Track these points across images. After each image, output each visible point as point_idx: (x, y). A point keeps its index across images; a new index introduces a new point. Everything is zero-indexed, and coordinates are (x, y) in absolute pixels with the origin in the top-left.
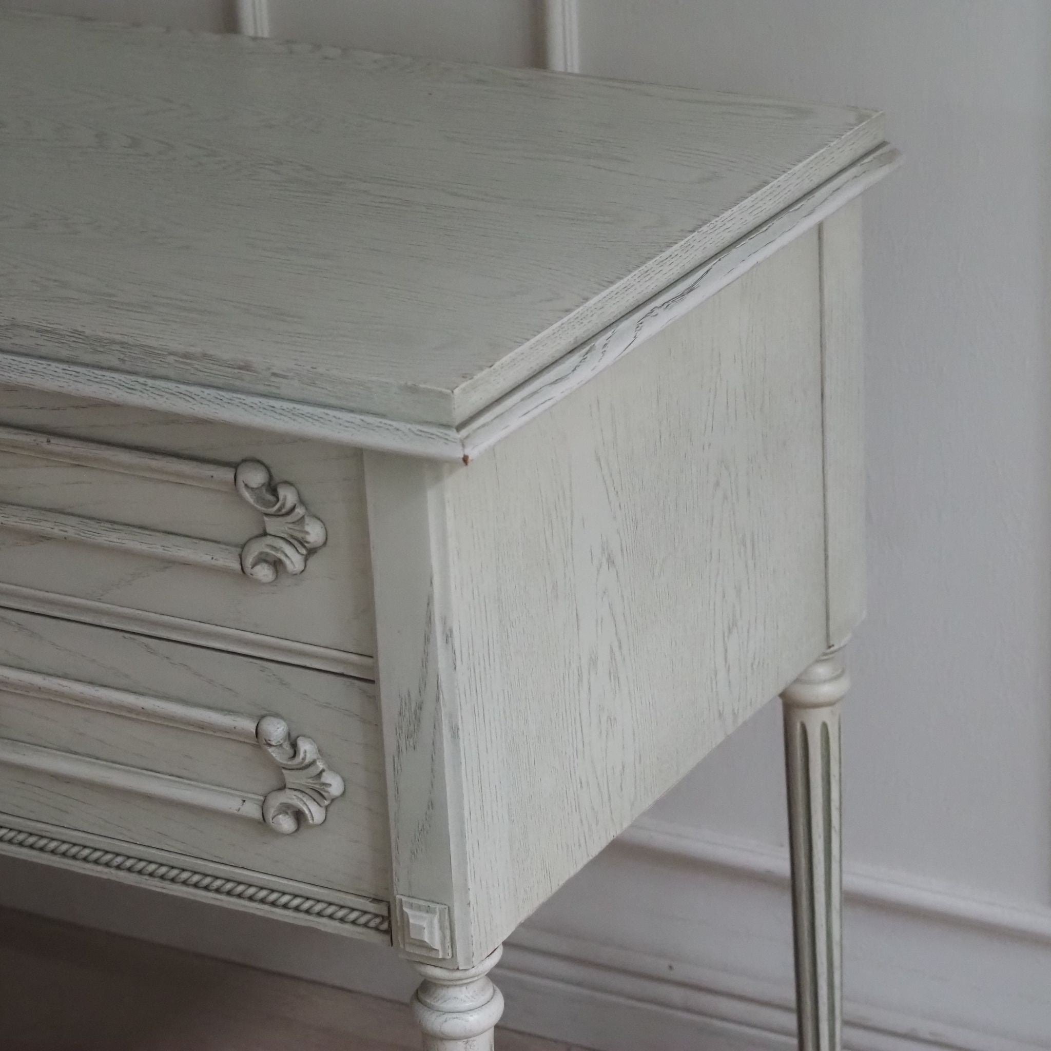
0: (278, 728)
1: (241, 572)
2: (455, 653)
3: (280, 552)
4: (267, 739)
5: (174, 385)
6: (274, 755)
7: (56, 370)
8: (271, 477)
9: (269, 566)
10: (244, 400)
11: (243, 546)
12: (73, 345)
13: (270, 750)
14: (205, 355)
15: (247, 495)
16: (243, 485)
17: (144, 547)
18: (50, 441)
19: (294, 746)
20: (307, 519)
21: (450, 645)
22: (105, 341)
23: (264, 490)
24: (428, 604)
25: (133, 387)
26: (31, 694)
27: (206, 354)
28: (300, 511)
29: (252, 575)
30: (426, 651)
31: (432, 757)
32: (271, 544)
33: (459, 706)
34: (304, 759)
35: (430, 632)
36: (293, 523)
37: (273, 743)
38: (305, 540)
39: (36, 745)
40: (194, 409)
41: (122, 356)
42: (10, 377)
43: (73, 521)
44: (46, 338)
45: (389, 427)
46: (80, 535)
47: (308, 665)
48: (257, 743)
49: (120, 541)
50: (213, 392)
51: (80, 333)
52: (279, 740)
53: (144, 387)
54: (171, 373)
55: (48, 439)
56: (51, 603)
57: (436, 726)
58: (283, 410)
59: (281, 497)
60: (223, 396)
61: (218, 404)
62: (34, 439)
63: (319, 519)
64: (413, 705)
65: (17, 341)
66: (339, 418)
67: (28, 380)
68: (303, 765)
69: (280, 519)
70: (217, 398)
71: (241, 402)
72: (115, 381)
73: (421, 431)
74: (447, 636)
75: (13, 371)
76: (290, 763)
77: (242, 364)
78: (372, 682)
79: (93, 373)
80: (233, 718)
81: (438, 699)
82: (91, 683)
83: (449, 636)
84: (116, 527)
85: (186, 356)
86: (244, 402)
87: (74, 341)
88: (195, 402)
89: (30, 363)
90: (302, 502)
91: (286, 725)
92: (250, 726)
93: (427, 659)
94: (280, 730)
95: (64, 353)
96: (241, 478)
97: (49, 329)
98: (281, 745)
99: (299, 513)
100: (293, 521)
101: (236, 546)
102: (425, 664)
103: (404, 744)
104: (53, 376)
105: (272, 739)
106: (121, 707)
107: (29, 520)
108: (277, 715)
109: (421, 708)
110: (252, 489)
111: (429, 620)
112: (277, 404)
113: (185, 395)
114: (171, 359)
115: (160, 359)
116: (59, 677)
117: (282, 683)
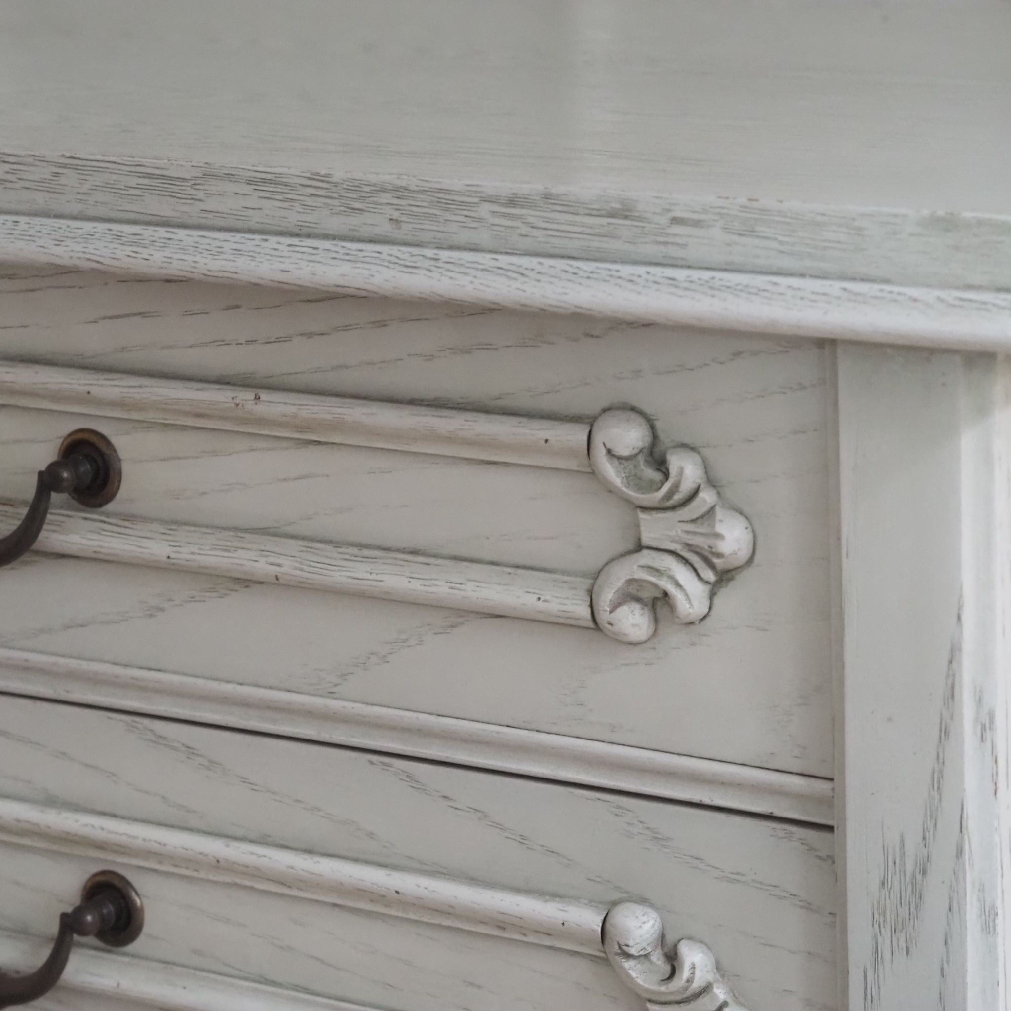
0: (644, 923)
1: (592, 625)
2: (996, 761)
3: (665, 578)
4: (622, 942)
5: (489, 256)
6: (633, 974)
7: (277, 246)
8: (655, 437)
9: (643, 609)
10: (618, 271)
11: (596, 575)
12: (309, 201)
13: (628, 964)
14: (547, 197)
15: (610, 471)
16: (604, 451)
17: (416, 585)
18: (259, 398)
19: (673, 958)
20: (719, 513)
21: (988, 744)
22: (367, 189)
23: (641, 459)
24: (951, 662)
25: (414, 264)
26: (202, 875)
27: (551, 194)
28: (707, 497)
29: (611, 624)
30: (941, 756)
31: (942, 969)
32: (650, 563)
33: (999, 868)
34: (689, 981)
35: (952, 717)
36: (693, 521)
37: (633, 951)
38: (714, 550)
39: (204, 970)
40: (524, 291)
41: (396, 215)
42: (195, 262)
43: (293, 546)
44: (262, 194)
45: (899, 298)
46: (302, 570)
47: (707, 801)
48: (603, 955)
49: (373, 576)
50: (561, 264)
51: (325, 178)
52: (644, 945)
53: (433, 262)
54: (484, 237)
55: (256, 395)
56: (246, 704)
57: (953, 907)
58: (691, 282)
59: (673, 470)
60: (578, 268)
61: (569, 280)
62: (233, 395)
63: (741, 513)
64: (909, 868)
65: (212, 204)
66: (799, 289)
67: (228, 266)
68: (689, 993)
69: (669, 515)
70: (566, 272)
71: (611, 276)
72: (383, 256)
73: (961, 299)
74: (984, 728)
75: (201, 253)
76: (663, 989)
77: (617, 206)
78: (830, 829)
79: (343, 247)
80: (560, 906)
81: (959, 853)
82: (309, 851)
83: (987, 725)
84: (366, 552)
85: (512, 202)
86: (618, 274)
87: (312, 195)
88: (525, 279)
89: (232, 239)
90: (712, 482)
91: (658, 920)
92: (592, 920)
93: (941, 772)
94: (647, 926)
95: (293, 218)
96: (599, 439)
97: (269, 176)
98: (646, 956)
99: (705, 501)
100: (694, 517)
101: (584, 575)
102: (937, 781)
103: (888, 943)
104: (271, 256)
105: (631, 943)
106: (360, 892)
107: (215, 549)
108: (643, 901)
109: (924, 872)
110: (620, 458)
111: (951, 694)
112: (680, 274)
113: (508, 270)
114: (484, 210)
115: (465, 213)
116: (252, 841)
117: (657, 838)
